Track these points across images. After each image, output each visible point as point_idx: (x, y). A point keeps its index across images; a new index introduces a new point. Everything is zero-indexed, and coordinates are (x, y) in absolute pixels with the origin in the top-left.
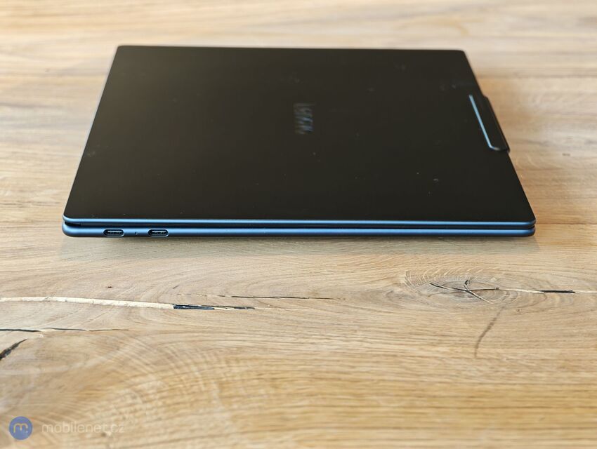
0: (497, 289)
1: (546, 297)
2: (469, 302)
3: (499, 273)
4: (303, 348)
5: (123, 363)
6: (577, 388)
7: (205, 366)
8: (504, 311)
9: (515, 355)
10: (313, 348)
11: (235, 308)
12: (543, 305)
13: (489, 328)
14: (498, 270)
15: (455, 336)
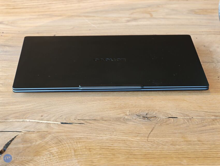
0: (155, 117)
1: (169, 119)
2: (147, 121)
3: (156, 111)
4: (98, 138)
5: (47, 143)
6: (175, 151)
7: (70, 144)
8: (157, 125)
9: (158, 140)
10: (101, 138)
11: (79, 124)
12: (168, 122)
13: (152, 131)
14: (156, 109)
15: (142, 134)
